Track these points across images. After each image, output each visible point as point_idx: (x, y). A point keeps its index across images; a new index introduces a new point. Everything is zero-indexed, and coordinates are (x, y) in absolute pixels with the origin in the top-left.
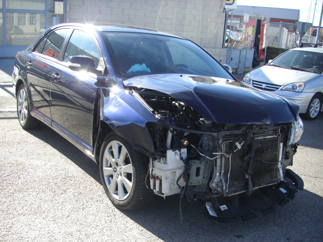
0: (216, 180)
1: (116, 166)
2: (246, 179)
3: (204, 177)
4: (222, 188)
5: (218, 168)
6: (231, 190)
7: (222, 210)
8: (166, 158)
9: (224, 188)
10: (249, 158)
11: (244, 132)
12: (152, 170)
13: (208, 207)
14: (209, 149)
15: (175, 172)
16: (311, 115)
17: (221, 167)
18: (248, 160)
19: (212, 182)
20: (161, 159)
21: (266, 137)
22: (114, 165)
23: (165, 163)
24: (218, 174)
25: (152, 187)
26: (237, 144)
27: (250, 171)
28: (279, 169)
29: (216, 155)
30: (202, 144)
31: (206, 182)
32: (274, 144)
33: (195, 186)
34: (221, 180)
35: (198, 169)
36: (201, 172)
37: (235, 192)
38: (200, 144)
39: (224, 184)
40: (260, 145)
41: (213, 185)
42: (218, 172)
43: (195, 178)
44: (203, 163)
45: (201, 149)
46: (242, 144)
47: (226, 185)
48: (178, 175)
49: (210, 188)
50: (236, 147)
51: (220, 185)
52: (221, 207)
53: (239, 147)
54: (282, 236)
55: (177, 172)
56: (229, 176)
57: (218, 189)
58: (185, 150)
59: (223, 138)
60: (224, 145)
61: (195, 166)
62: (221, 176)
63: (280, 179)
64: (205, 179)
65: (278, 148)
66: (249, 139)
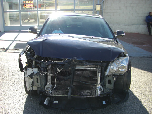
7: (54, 103)
21: (86, 68)
36: (39, 81)
43: (37, 83)
46: (61, 69)
56: (56, 86)
57: (48, 91)
58: (37, 69)
59: (52, 65)
60: (51, 69)
61: (35, 77)
62: (50, 84)
63: (97, 95)
64: (43, 85)
65: (97, 76)
66: (66, 67)
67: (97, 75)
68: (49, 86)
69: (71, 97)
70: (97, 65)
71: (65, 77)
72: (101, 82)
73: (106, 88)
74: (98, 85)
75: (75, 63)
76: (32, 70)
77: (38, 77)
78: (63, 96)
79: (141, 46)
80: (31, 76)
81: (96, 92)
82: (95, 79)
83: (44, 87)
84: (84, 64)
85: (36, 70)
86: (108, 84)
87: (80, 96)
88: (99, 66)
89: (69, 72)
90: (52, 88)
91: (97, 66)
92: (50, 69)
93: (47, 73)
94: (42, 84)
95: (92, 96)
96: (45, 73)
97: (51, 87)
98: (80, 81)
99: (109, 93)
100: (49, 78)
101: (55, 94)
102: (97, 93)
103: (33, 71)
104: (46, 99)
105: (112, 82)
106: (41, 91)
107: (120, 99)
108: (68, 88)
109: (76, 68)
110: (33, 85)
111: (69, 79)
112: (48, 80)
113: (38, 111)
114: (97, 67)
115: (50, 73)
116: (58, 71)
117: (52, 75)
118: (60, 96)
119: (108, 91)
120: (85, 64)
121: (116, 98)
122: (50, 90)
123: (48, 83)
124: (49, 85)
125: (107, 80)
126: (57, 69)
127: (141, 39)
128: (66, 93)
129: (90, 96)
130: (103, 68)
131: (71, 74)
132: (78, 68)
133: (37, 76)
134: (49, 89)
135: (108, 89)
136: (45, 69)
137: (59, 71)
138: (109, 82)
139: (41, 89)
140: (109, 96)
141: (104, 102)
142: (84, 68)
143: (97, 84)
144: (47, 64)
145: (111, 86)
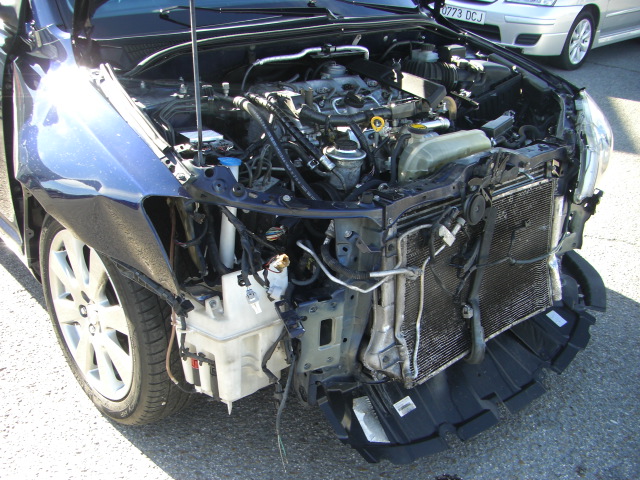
0: (380, 346)
1: (84, 303)
2: (466, 320)
3: (345, 340)
4: (401, 365)
5: (387, 308)
6: (425, 366)
7: (401, 414)
8: (221, 298)
9: (407, 364)
10: (476, 263)
11: (463, 190)
12: (183, 336)
13: (360, 416)
14: (356, 259)
15: (256, 337)
16: (572, 58)
17: (395, 303)
18: (474, 268)
19: (371, 352)
20: (207, 303)
21: (519, 189)
22: (79, 300)
23: (221, 316)
24: (386, 328)
25: (189, 379)
26: (443, 231)
27: (476, 296)
28: (550, 269)
29: (381, 278)
30: (333, 241)
31: (353, 354)
32: (540, 204)
33: (319, 371)
34: (397, 343)
35: (326, 326)
36: (336, 332)
37: (436, 366)
38: (326, 241)
39: (407, 353)
40: (503, 215)
41: (373, 360)
42: (386, 321)
43: (320, 348)
44: (341, 308)
45: (331, 263)
46: (457, 228)
47: (412, 354)
48: (263, 346)
49: (364, 368)
50: (440, 242)
51: (394, 356)
52: (397, 406)
53: (449, 237)
54: (563, 460)
55: (260, 335)
56: (419, 325)
57: (390, 369)
62: (399, 329)
63: (553, 298)
65: (551, 214)
66: (477, 209)
67: (552, 206)
68: (391, 340)
78: (453, 360)
81: (549, 285)
82: (545, 228)
87: (503, 330)
92: (394, 242)
97: (404, 342)
100: (391, 292)
101: (426, 371)
102: (553, 288)
105: (579, 220)
108: (461, 314)
116: (443, 244)
118: (445, 366)
124: (389, 335)
129: (532, 312)
137: (450, 239)
141: (557, 319)
143: (550, 249)
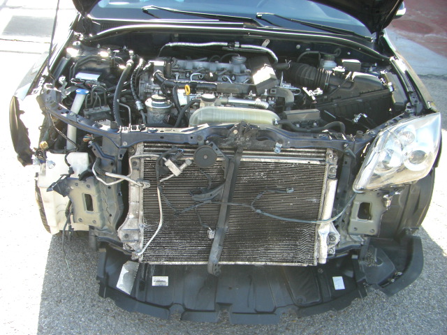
3: (110, 215)
26: (169, 163)
28: (319, 236)
36: (96, 205)
41: (120, 233)
42: (131, 212)
43: (87, 212)
46: (184, 165)
52: (154, 279)
53: (175, 169)
56: (160, 225)
57: (131, 244)
58: (84, 157)
59: (145, 146)
60: (142, 161)
61: (79, 191)
62: (140, 220)
63: (318, 259)
64: (112, 219)
65: (323, 192)
66: (205, 157)
67: (324, 186)
68: (135, 226)
69: (219, 265)
70: (326, 149)
71: (200, 193)
72: (334, 214)
73: (351, 230)
74: (322, 224)
75: (242, 139)
76: (66, 160)
77: (92, 192)
78: (190, 263)
79: (420, 36)
80: (61, 187)
81: (316, 248)
82: (314, 200)
83: (117, 228)
84: (277, 144)
85: (80, 161)
86: (357, 218)
87: (253, 263)
88: (331, 152)
89: (214, 173)
90: (148, 234)
91: (325, 153)
92: (137, 161)
93: (123, 178)
94: (106, 215)
95: (298, 262)
96: (118, 179)
97: (142, 230)
98: (259, 211)
99: (356, 246)
100: (135, 194)
101: (158, 258)
102: (319, 252)
103: (69, 165)
104: (124, 271)
105: (376, 210)
106: (102, 238)
107: (394, 268)
108: (207, 234)
109: (244, 160)
110: (72, 216)
111: (213, 200)
112: (132, 204)
113: (94, 305)
114: (325, 157)
115: (140, 180)
116: (171, 173)
117: (147, 185)
118: (177, 263)
119: (355, 242)
120: (281, 145)
121: (379, 262)
122: (138, 241)
123: (131, 216)
124: (134, 222)
125: (357, 204)
126: (167, 164)
127: (419, 12)
128: (200, 252)
129: (292, 262)
130: (347, 159)
131: (223, 181)
132: (250, 160)
133: (88, 186)
134: (136, 237)
135: (357, 235)
136: (119, 164)
137: (176, 171)
138: (365, 211)
139: (105, 234)
140: (355, 257)
141: (339, 283)
142: (273, 161)
143: (320, 220)
144: (125, 144)
145: (370, 226)
